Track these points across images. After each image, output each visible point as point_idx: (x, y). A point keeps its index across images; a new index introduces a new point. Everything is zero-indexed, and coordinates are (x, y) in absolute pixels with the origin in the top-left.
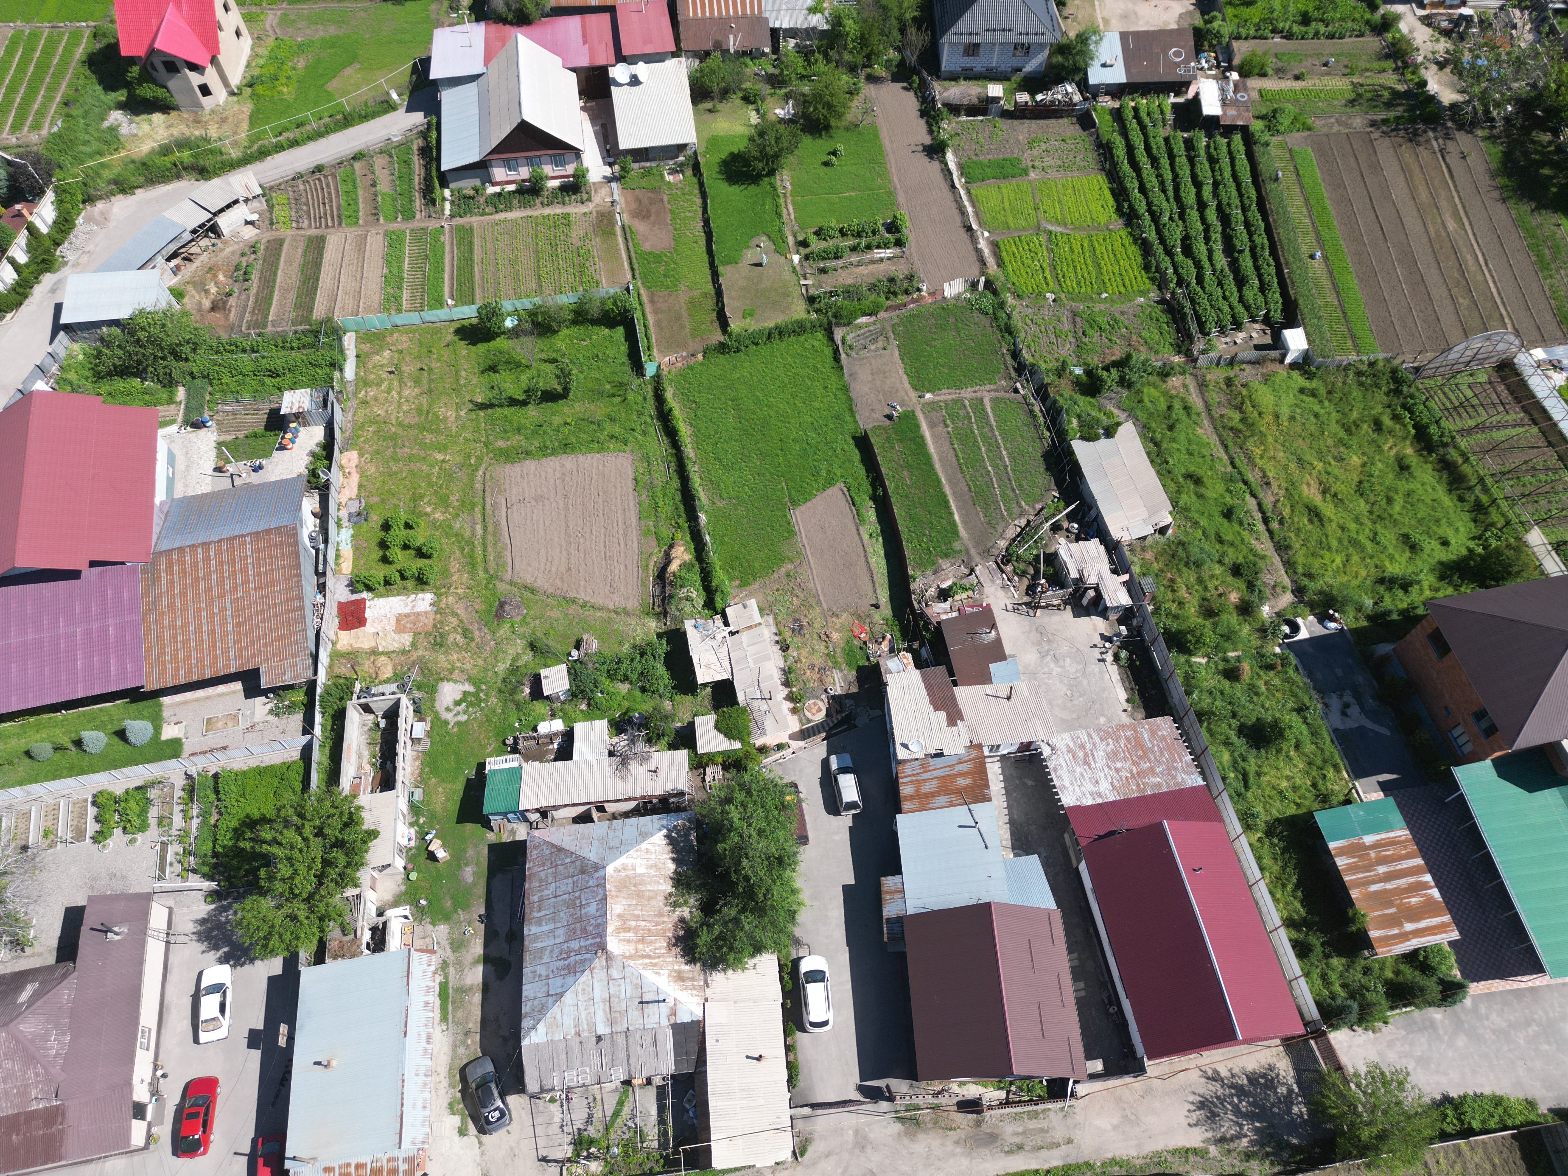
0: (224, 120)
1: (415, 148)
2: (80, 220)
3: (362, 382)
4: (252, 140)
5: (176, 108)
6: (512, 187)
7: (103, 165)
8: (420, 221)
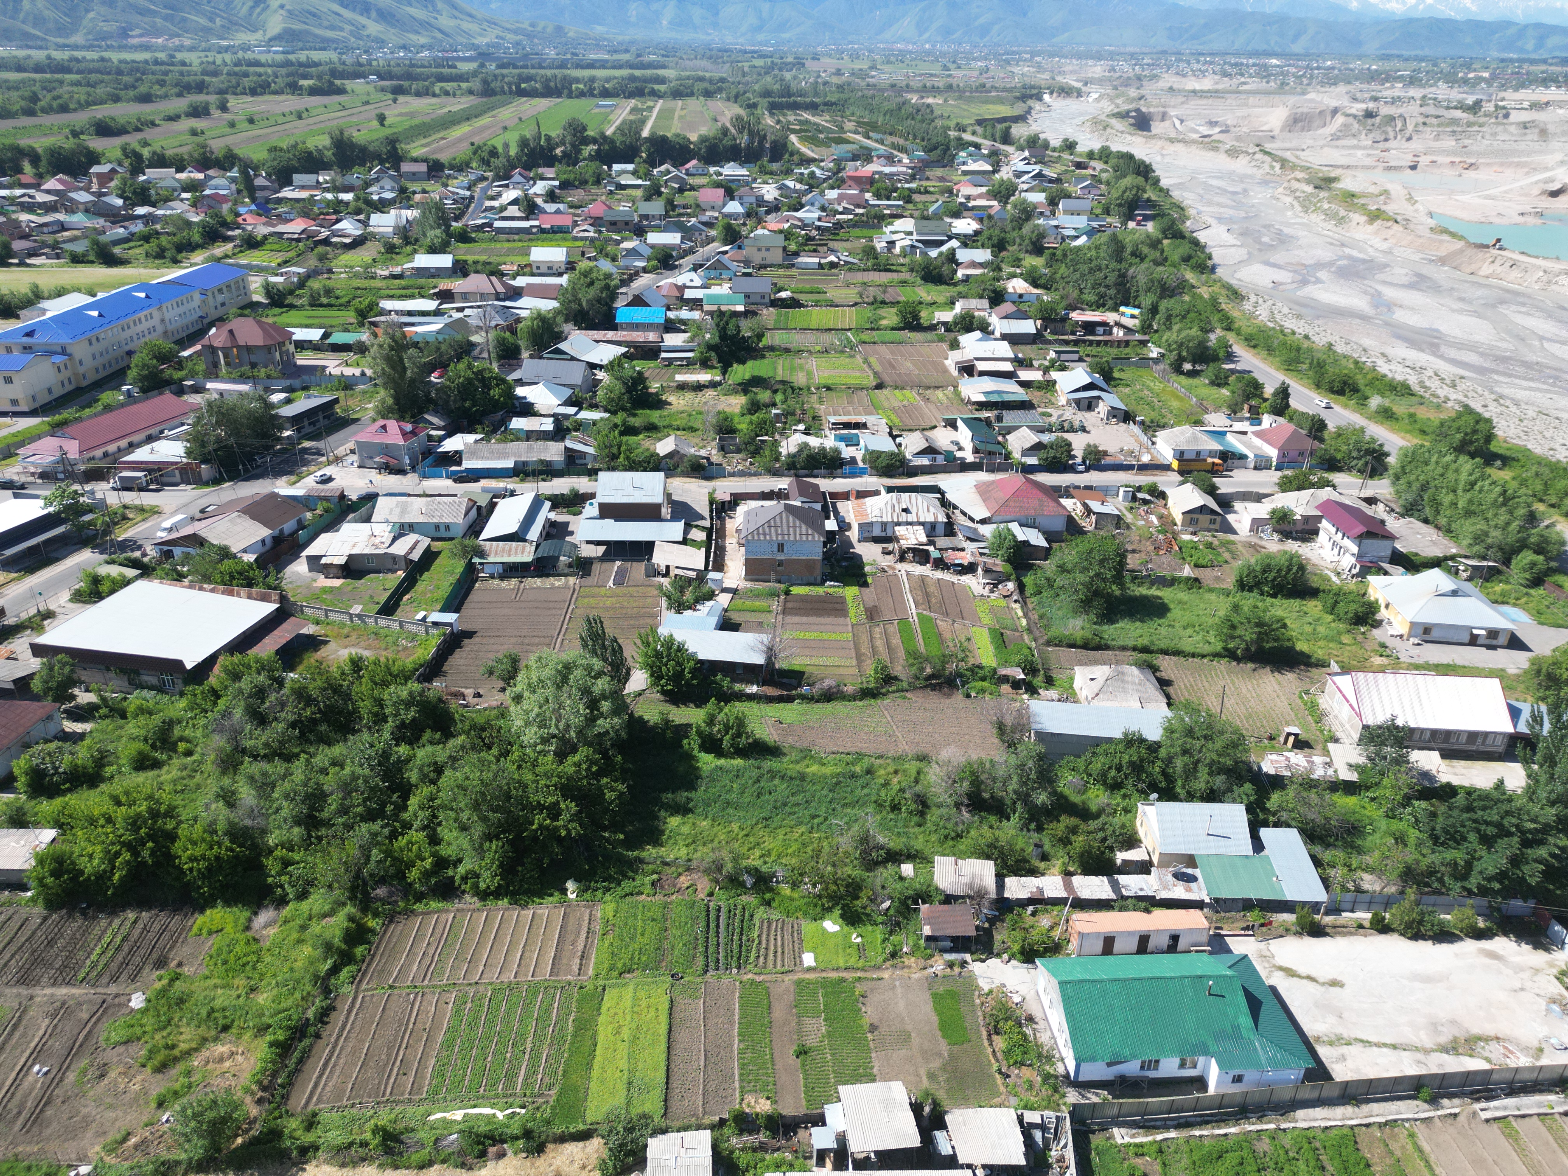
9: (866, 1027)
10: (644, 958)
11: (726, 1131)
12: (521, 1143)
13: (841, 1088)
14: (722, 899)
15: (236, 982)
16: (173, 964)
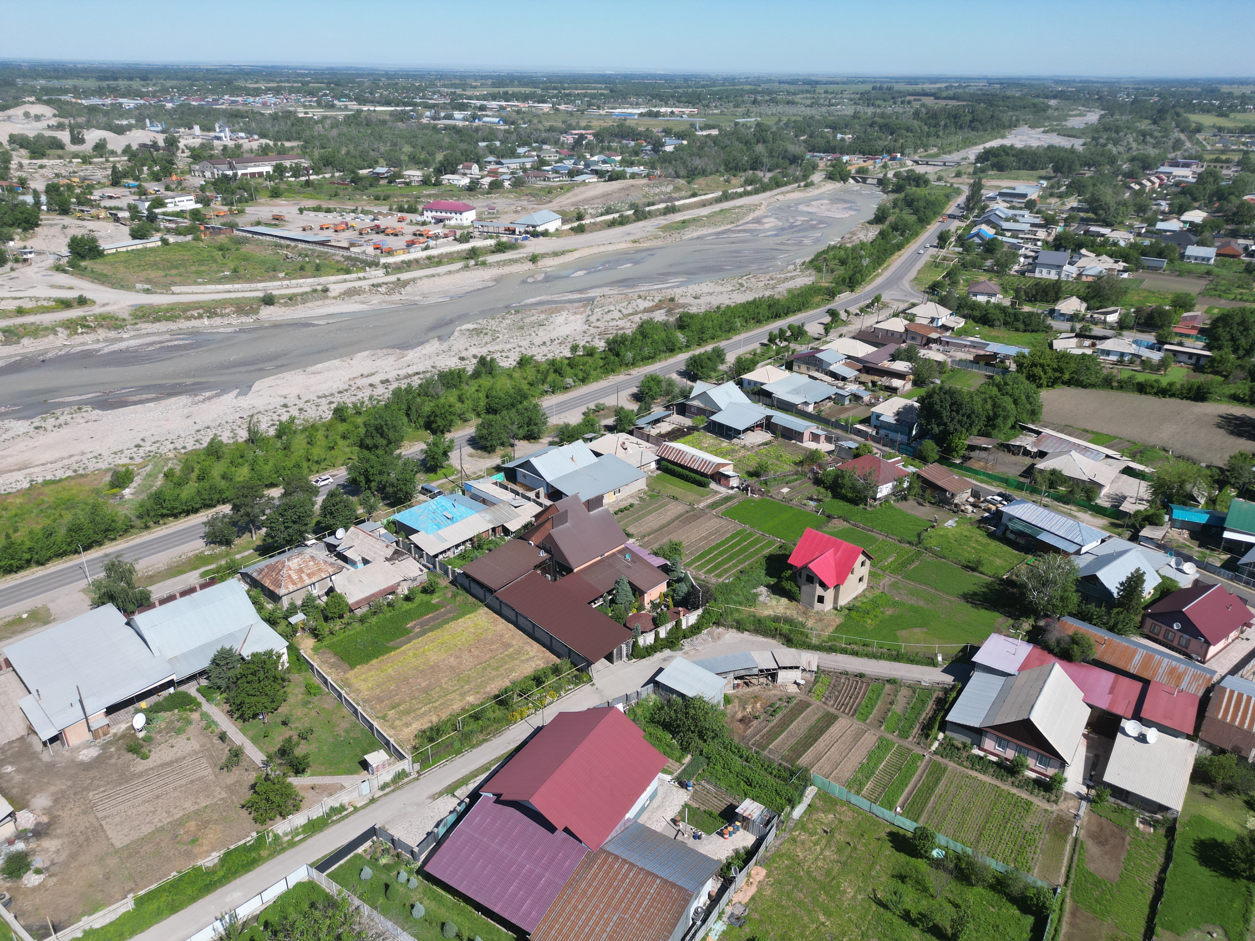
0: (821, 620)
1: (935, 696)
2: (705, 631)
3: (801, 824)
4: (830, 639)
5: (798, 601)
6: (994, 759)
7: (737, 610)
8: (910, 743)
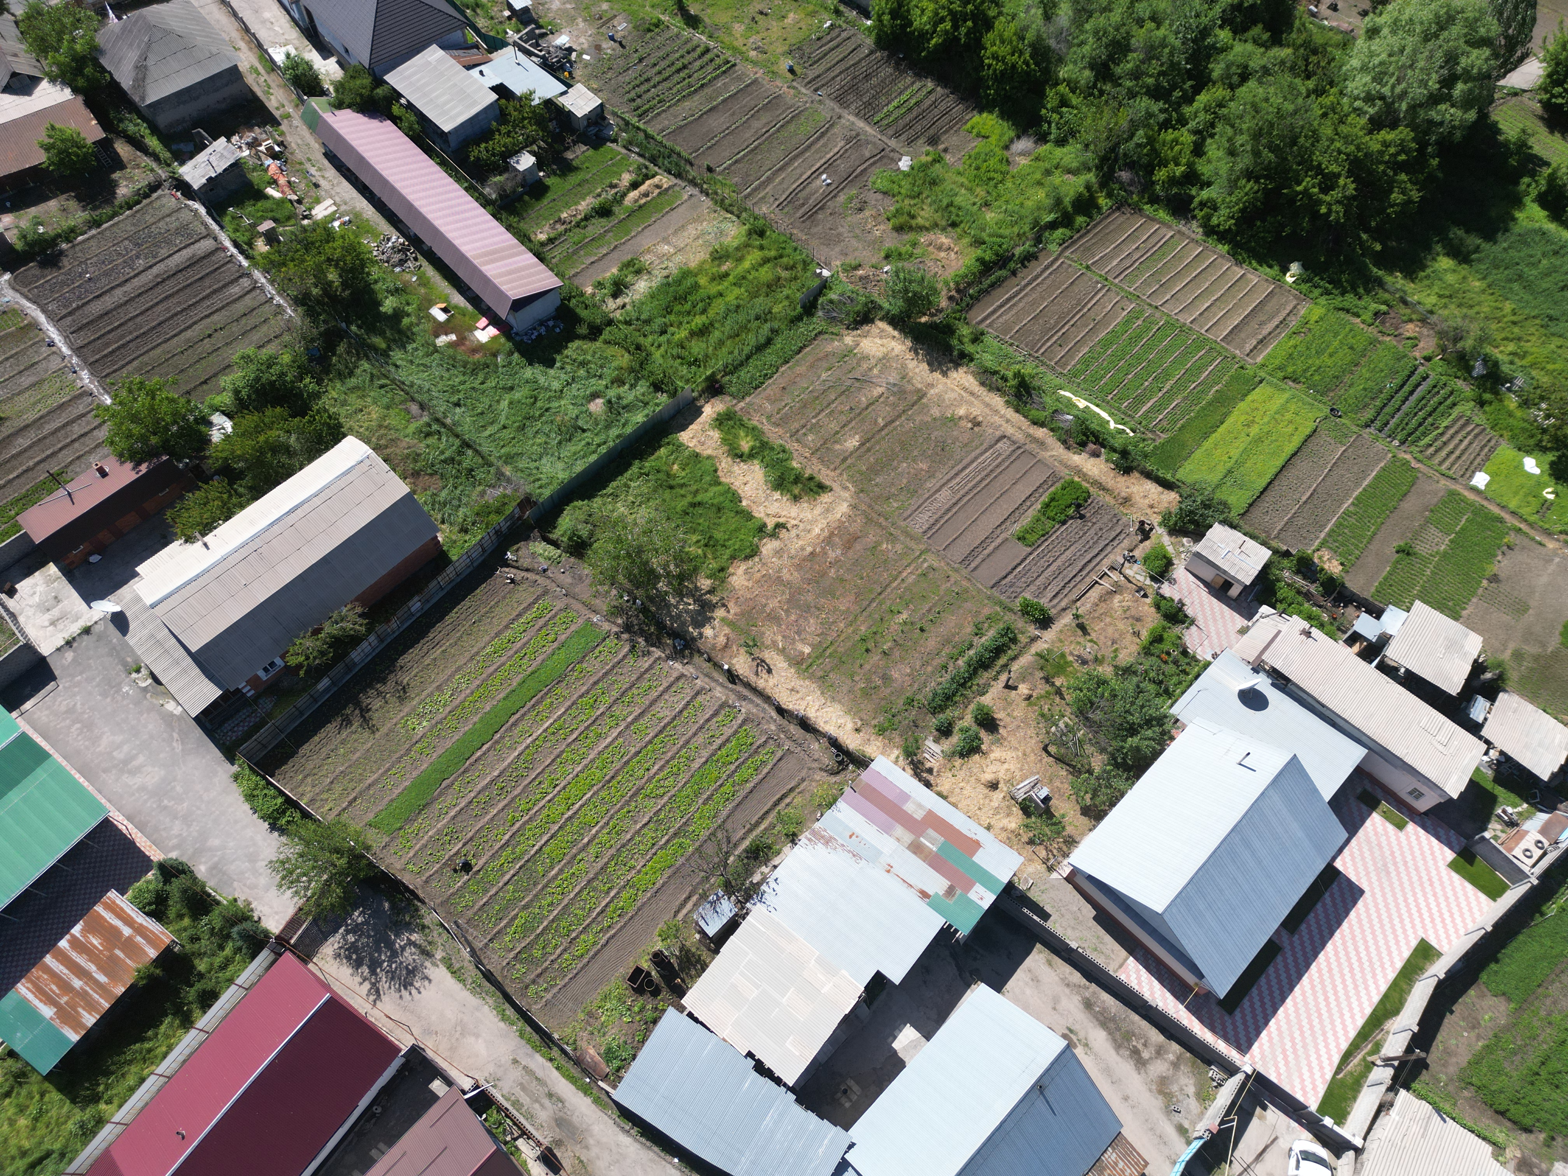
9: (1488, 574)
10: (1317, 377)
11: (1285, 562)
12: (1115, 457)
13: (1418, 603)
14: (1437, 370)
15: (978, 190)
16: (941, 147)
